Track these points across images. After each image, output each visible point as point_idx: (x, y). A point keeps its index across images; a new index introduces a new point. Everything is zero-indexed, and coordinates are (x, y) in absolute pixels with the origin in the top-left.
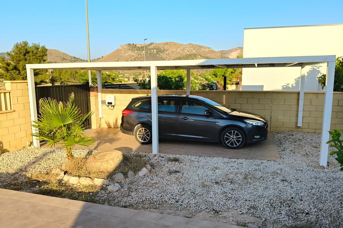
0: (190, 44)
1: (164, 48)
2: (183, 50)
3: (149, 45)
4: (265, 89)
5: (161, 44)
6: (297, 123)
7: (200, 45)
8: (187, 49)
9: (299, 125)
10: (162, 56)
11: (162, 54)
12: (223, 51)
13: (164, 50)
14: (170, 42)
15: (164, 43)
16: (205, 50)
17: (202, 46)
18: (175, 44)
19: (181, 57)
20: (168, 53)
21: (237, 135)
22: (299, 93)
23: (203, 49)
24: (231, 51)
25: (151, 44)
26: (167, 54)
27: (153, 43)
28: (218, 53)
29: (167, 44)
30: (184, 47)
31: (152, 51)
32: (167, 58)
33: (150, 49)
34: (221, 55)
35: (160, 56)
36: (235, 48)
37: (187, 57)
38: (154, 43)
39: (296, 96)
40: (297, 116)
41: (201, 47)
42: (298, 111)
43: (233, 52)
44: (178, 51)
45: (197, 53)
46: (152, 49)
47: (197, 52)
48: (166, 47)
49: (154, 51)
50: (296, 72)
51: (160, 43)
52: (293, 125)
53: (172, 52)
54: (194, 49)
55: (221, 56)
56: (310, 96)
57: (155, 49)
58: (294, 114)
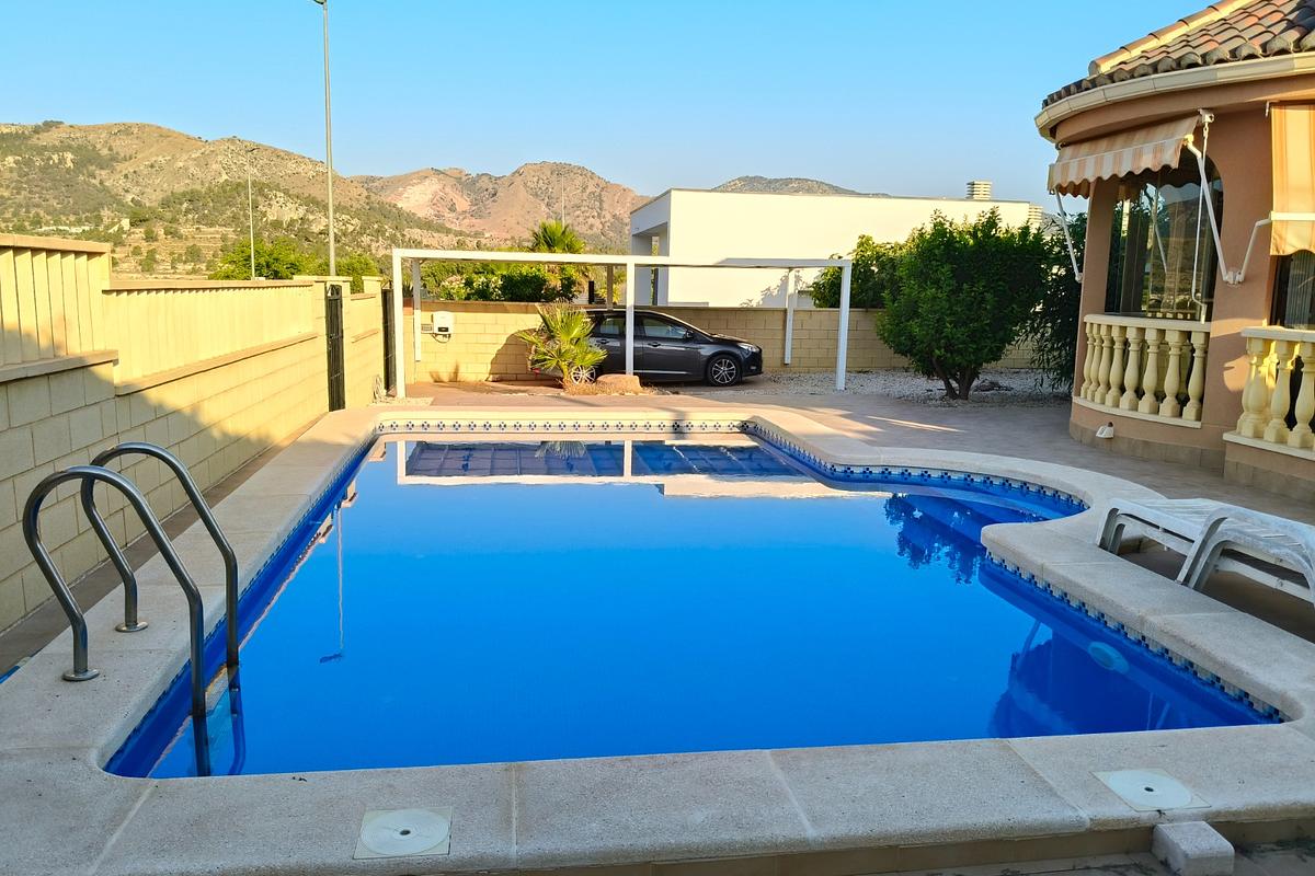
0: (232, 140)
1: (110, 149)
2: (203, 161)
3: (37, 130)
4: (710, 306)
5: (95, 129)
6: (783, 358)
7: (276, 150)
8: (220, 158)
9: (788, 361)
10: (107, 184)
11: (103, 172)
12: (373, 179)
13: (114, 159)
14: (141, 127)
15: (108, 128)
16: (300, 170)
17: (288, 153)
18: (164, 135)
19: (198, 192)
20: (135, 172)
21: (730, 365)
22: (785, 311)
23: (291, 165)
24: (404, 181)
25: (48, 125)
26: (126, 176)
27: (58, 124)
28: (355, 184)
29: (126, 130)
30: (208, 149)
31: (55, 157)
32: (127, 191)
33: (45, 148)
34: (365, 193)
35: (96, 182)
36: (418, 173)
37: (225, 192)
38: (61, 123)
39: (781, 315)
40: (784, 348)
41: (280, 156)
42: (785, 340)
43: (410, 185)
44: (181, 164)
45: (264, 180)
46: (55, 149)
47: (264, 174)
48: (122, 145)
49: (62, 161)
50: (773, 278)
51: (94, 127)
52: (779, 363)
53: (152, 166)
54: (251, 163)
55: (368, 197)
56: (802, 315)
57: (69, 148)
58: (779, 344)
